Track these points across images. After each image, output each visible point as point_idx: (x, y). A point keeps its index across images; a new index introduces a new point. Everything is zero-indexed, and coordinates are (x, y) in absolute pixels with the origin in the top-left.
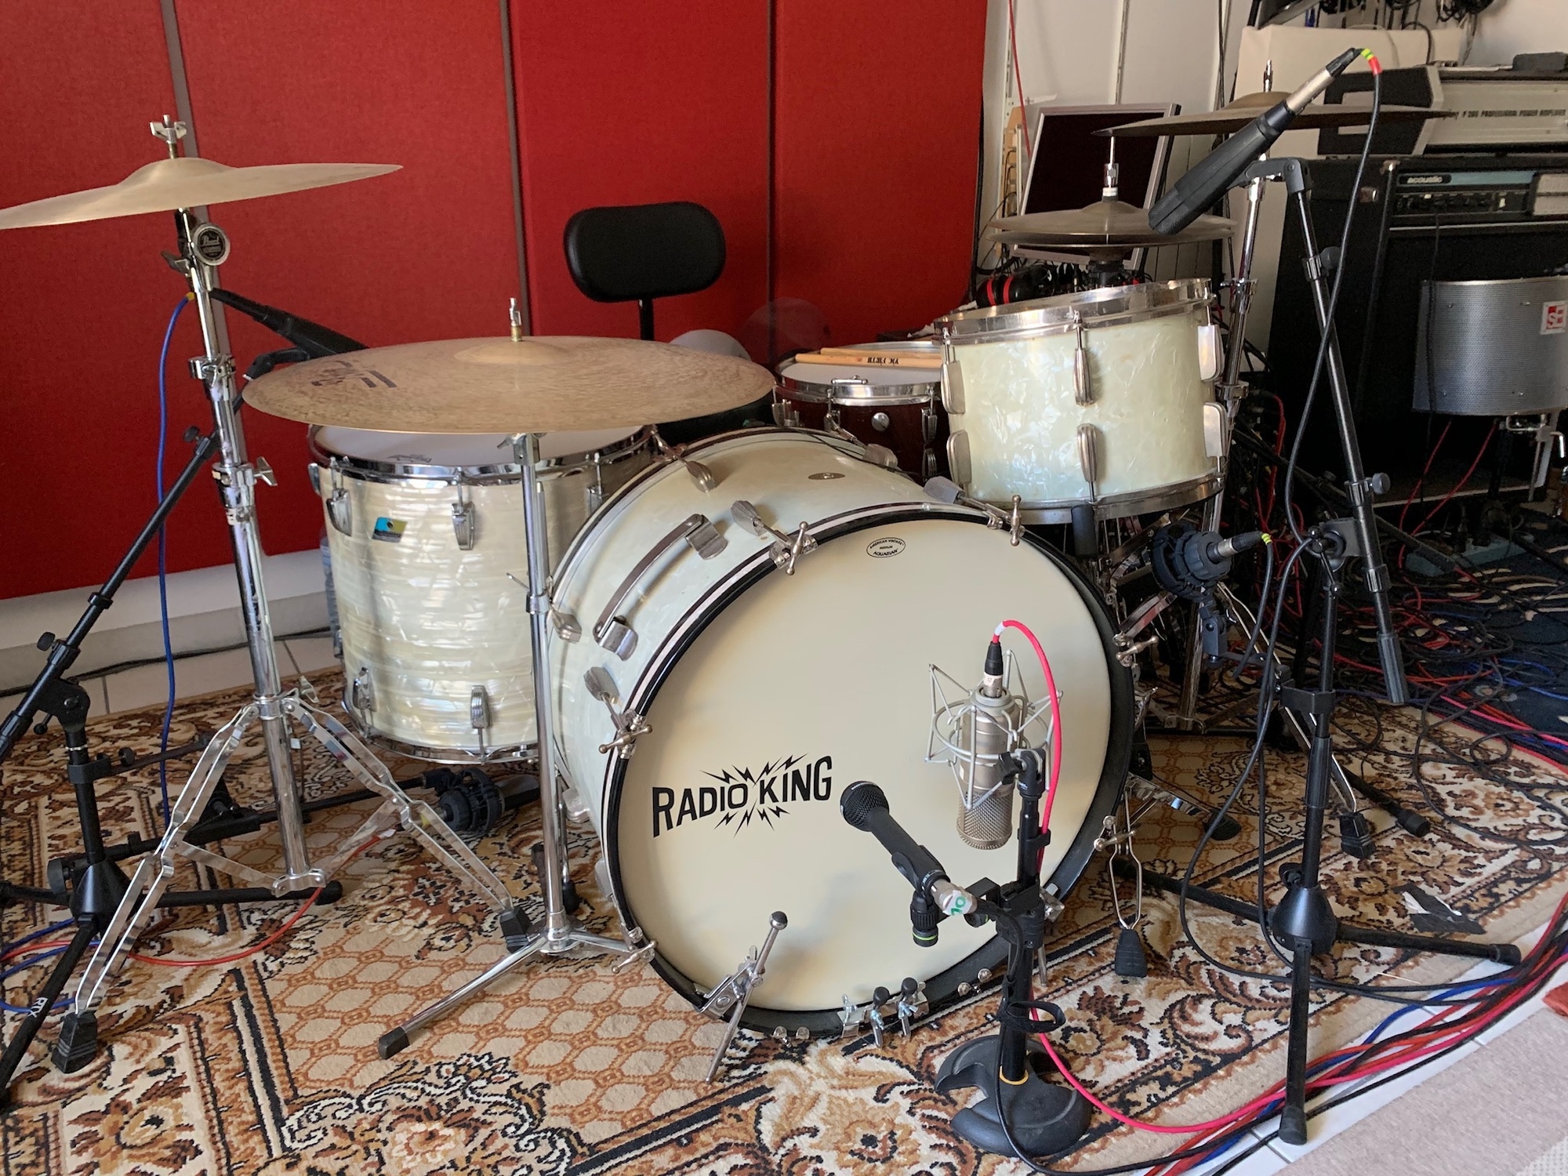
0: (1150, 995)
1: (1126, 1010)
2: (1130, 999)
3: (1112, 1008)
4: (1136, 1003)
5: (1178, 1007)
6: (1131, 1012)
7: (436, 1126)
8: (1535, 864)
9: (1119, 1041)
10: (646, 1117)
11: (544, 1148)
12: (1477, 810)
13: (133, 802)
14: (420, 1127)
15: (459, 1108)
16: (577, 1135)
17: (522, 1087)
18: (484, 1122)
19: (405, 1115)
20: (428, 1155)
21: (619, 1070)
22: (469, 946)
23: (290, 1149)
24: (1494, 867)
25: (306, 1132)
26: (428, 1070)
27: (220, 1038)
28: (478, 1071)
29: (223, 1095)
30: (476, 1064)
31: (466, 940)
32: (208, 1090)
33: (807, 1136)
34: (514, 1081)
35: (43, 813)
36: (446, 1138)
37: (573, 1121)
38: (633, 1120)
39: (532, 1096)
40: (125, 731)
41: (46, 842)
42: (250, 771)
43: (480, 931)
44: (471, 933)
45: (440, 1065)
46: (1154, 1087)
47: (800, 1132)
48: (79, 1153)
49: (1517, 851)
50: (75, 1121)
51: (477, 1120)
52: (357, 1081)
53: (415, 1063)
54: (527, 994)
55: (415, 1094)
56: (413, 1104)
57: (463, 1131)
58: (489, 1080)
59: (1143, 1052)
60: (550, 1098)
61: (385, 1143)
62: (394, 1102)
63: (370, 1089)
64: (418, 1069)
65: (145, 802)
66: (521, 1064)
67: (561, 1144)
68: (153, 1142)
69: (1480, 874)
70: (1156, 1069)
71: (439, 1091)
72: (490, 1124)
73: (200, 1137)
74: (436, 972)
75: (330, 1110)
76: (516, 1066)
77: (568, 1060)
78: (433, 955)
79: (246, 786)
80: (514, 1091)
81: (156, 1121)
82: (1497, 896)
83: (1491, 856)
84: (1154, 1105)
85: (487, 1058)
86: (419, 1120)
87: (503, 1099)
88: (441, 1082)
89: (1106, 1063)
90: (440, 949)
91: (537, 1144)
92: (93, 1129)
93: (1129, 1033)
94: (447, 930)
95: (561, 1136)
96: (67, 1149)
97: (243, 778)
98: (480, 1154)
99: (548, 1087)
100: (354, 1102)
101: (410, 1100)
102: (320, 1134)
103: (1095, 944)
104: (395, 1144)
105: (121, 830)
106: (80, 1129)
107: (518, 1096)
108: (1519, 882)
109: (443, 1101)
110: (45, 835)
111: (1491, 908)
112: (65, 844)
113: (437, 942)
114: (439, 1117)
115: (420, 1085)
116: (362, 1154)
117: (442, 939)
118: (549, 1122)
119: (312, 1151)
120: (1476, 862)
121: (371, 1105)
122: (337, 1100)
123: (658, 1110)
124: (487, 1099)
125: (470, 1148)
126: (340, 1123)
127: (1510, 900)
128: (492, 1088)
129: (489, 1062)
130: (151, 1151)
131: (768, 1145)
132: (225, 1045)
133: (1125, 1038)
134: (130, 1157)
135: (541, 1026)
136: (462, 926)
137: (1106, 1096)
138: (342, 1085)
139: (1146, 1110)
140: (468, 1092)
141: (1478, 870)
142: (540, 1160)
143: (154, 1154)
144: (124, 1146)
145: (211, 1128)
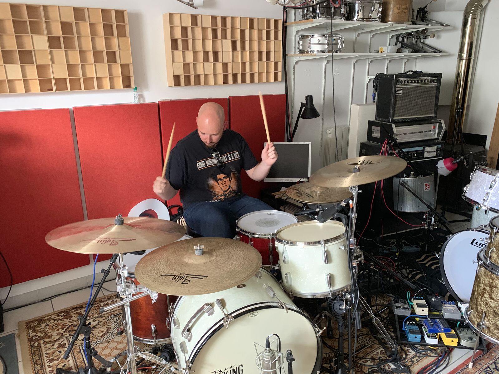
13: (65, 341)
35: (42, 345)
40: (60, 317)
42: (95, 330)
65: (69, 341)
69: (410, 354)
79: (95, 335)
82: (413, 361)
105: (63, 351)
108: (419, 357)
110: (44, 353)
111: (411, 365)
120: (409, 351)
127: (416, 363)
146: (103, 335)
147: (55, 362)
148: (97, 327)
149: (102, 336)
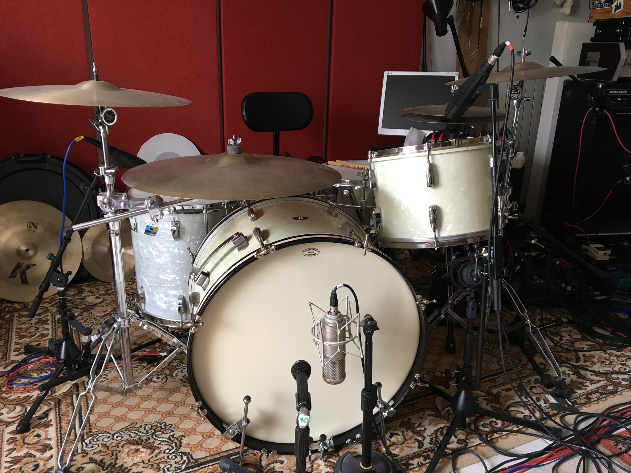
0: (430, 424)
1: (418, 429)
2: (422, 424)
3: (413, 428)
4: (424, 426)
5: (441, 429)
6: (421, 430)
7: (140, 447)
8: (611, 388)
9: (413, 440)
10: (219, 451)
11: (179, 458)
12: (593, 363)
13: (49, 317)
14: (134, 447)
15: (149, 441)
16: (191, 456)
17: (175, 436)
18: (158, 447)
19: (130, 442)
20: (134, 457)
21: (213, 433)
22: (166, 381)
23: (85, 451)
24: (594, 387)
25: (91, 445)
26: (141, 426)
27: (67, 408)
28: (160, 429)
29: (64, 428)
30: (159, 425)
31: (165, 379)
32: (59, 427)
33: (279, 463)
34: (172, 434)
35: (15, 319)
36: (142, 452)
37: (191, 450)
38: (214, 452)
39: (177, 439)
41: (15, 330)
42: (95, 308)
43: (171, 376)
44: (168, 377)
45: (146, 425)
46: (421, 460)
47: (277, 462)
48: (9, 444)
49: (605, 382)
50: (10, 433)
51: (155, 446)
52: (114, 428)
53: (137, 424)
54: (184, 402)
55: (134, 435)
56: (132, 439)
57: (149, 450)
58: (163, 433)
59: (421, 445)
60: (184, 441)
61: (120, 452)
62: (126, 437)
63: (117, 432)
64: (137, 426)
65: (53, 318)
66: (176, 427)
67: (185, 458)
68: (37, 443)
69: (586, 389)
70: (424, 452)
71: (143, 435)
72: (160, 448)
73: (53, 443)
74: (152, 390)
75: (101, 438)
76: (174, 428)
77: (194, 428)
78: (152, 384)
79: (93, 314)
80: (171, 437)
81: (38, 436)
82: (590, 398)
83: (592, 382)
84: (419, 466)
85: (164, 424)
86: (134, 444)
87: (166, 440)
88: (145, 432)
89: (405, 448)
90: (155, 382)
91: (176, 457)
92: (15, 436)
93: (417, 438)
94: (159, 375)
95: (185, 455)
96: (5, 442)
97: (92, 311)
98: (154, 459)
99: (185, 437)
100: (111, 436)
101: (132, 437)
102: (96, 446)
103: (413, 402)
104: (123, 452)
105: (43, 327)
106: (11, 436)
107: (172, 439)
108: (602, 394)
109: (144, 438)
110: (15, 327)
111: (586, 403)
112: (21, 331)
113: (155, 379)
114: (141, 444)
115: (137, 432)
116: (111, 455)
117: (156, 378)
118: (182, 449)
119: (92, 452)
120: (585, 384)
121: (117, 437)
122: (105, 434)
123: (224, 449)
124: (160, 439)
125: (151, 456)
126: (104, 443)
127: (595, 401)
128: (163, 435)
129: (164, 426)
130: (35, 446)
131: (263, 465)
132: (68, 411)
133: (415, 439)
134: (27, 448)
135: (187, 413)
136: (165, 374)
137: (401, 461)
138: (108, 429)
139: (415, 468)
140: (154, 437)
141: (586, 387)
142: (176, 463)
143: (35, 447)
144: (26, 443)
145: (58, 440)
146: (105, 315)
147: (27, 340)
148: (100, 305)
149: (102, 317)
